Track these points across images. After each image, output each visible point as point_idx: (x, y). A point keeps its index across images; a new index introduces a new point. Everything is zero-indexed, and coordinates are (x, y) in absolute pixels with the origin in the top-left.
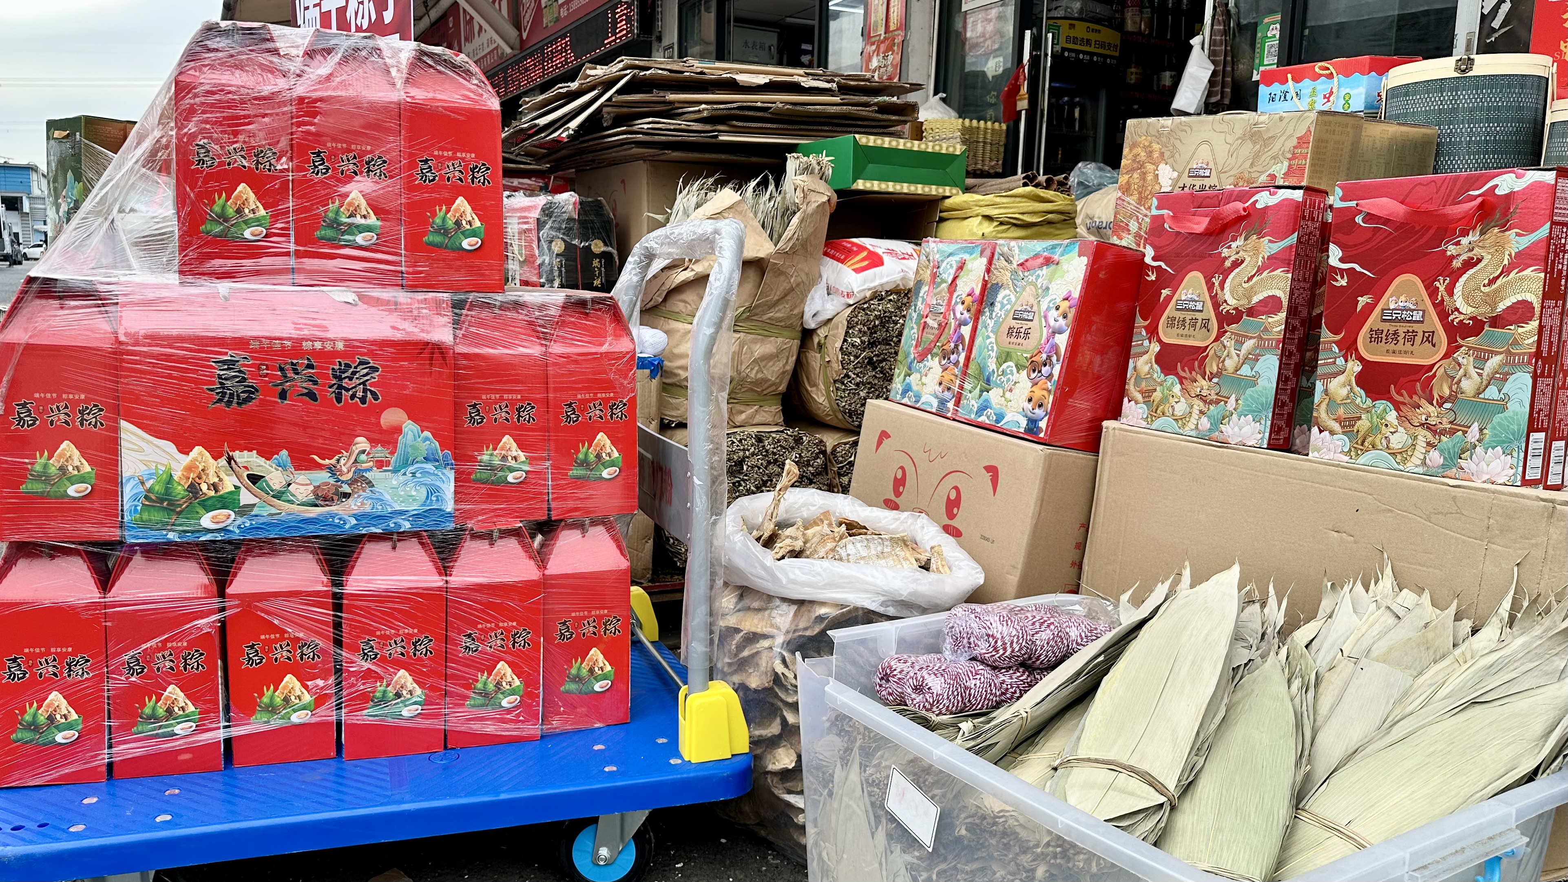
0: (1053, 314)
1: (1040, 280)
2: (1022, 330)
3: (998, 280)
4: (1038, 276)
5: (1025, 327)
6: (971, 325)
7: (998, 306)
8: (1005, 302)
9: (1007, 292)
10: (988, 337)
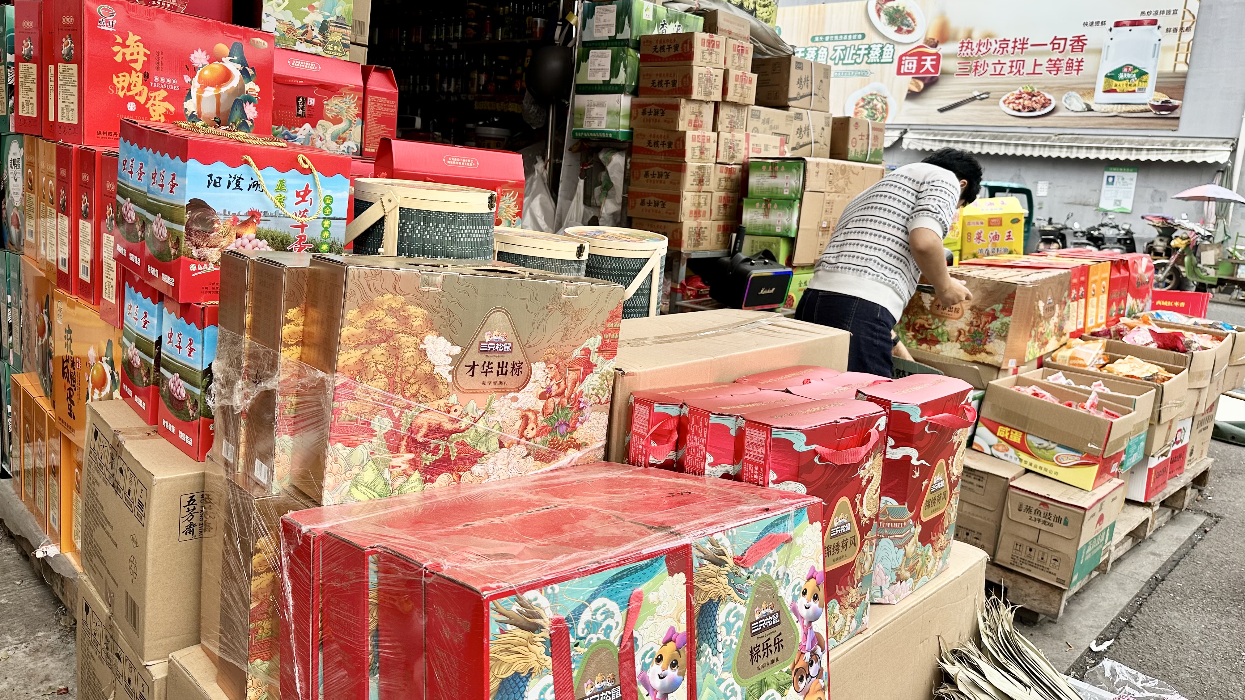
0: (802, 601)
1: (773, 569)
2: (771, 642)
3: (711, 595)
4: (769, 564)
5: (772, 636)
6: (684, 684)
7: (722, 630)
8: (732, 620)
9: (731, 605)
10: (721, 681)
